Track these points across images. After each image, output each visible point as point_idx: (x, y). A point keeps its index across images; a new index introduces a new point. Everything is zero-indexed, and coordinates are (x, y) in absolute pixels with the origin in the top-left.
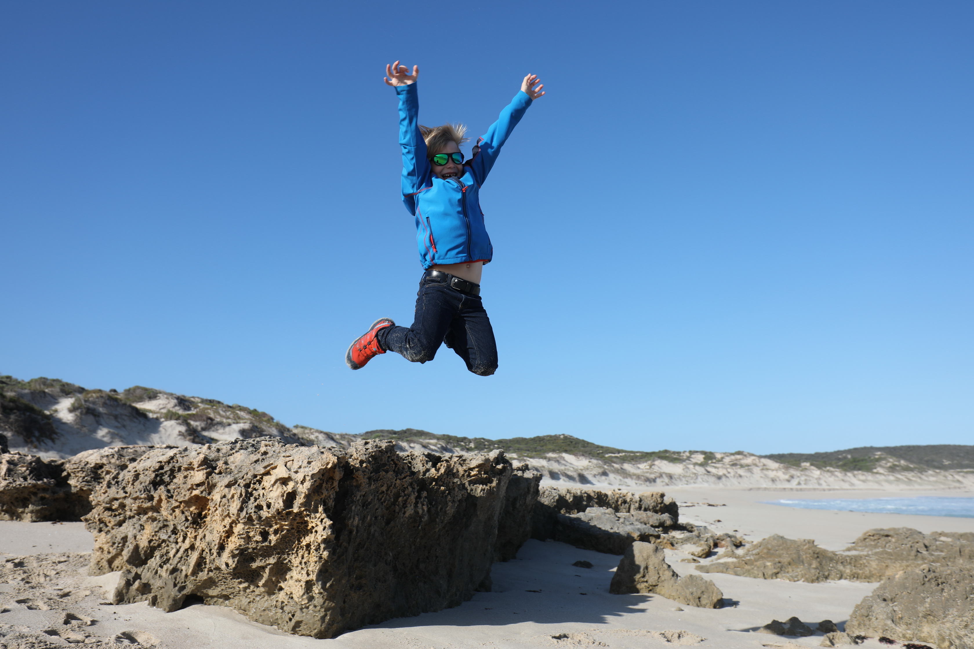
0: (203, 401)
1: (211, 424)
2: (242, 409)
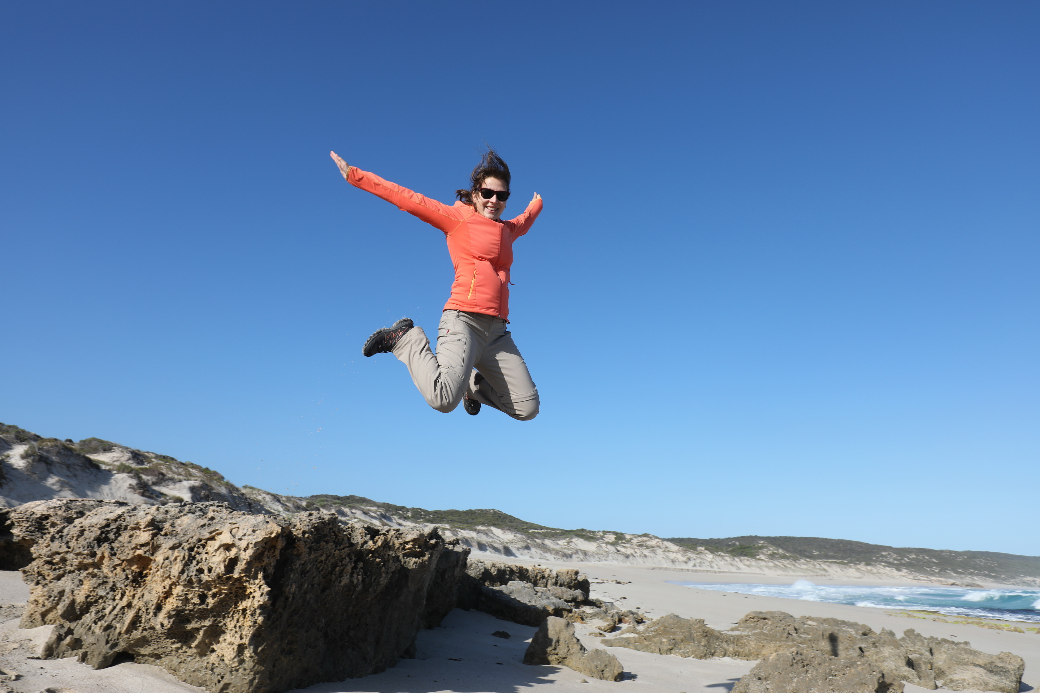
0: (157, 457)
1: (162, 479)
2: (194, 467)
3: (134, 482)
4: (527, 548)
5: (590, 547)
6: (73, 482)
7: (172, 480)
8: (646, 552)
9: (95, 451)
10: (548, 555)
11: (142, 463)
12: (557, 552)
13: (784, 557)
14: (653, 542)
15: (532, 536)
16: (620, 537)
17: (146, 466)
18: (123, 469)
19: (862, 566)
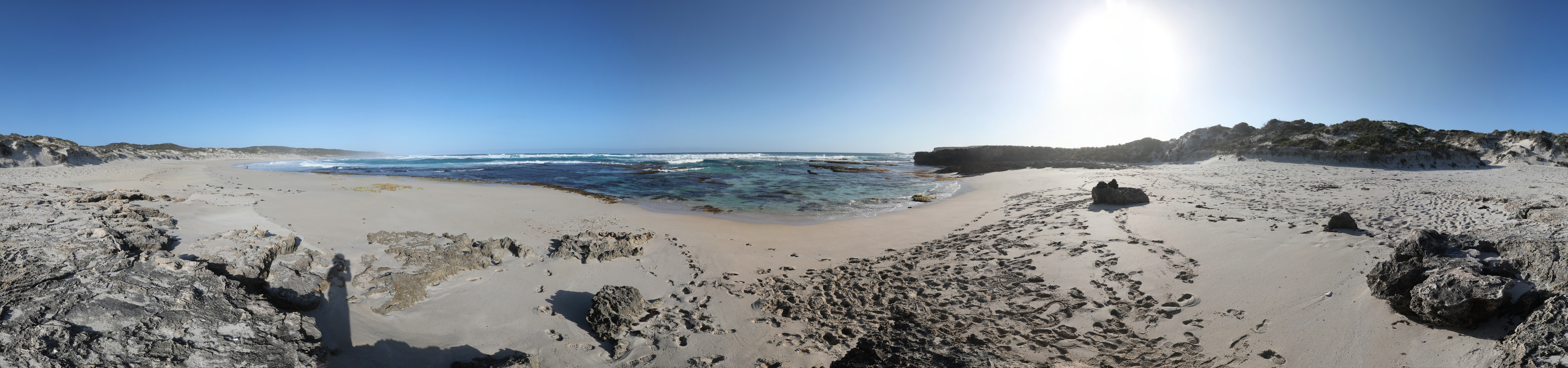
0: (57, 139)
1: (58, 148)
2: (68, 141)
3: (49, 150)
4: (184, 156)
5: (205, 154)
6: (31, 152)
7: (61, 148)
8: (223, 154)
9: (38, 139)
10: (191, 158)
11: (52, 142)
12: (194, 157)
13: (265, 153)
14: (225, 151)
15: (185, 152)
16: (214, 149)
17: (53, 143)
18: (45, 146)
19: (287, 154)
